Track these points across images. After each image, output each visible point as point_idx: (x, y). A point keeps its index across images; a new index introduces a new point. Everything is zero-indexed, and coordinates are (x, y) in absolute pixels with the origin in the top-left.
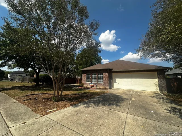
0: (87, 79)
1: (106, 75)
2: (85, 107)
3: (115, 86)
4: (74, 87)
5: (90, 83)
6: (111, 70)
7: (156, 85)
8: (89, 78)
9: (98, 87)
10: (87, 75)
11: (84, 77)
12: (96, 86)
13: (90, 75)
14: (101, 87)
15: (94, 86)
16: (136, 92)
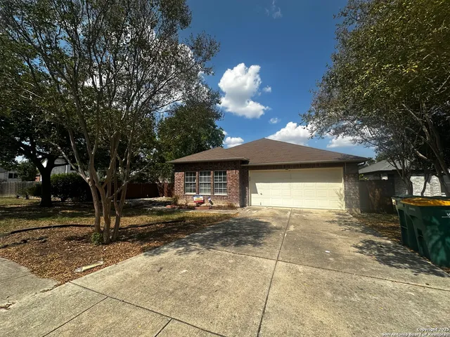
0: (186, 185)
1: (233, 174)
2: (180, 253)
3: (255, 200)
4: (154, 205)
5: (195, 194)
6: (246, 162)
7: (340, 195)
8: (191, 184)
9: (215, 205)
10: (187, 174)
11: (180, 180)
12: (210, 202)
13: (195, 175)
14: (221, 203)
15: (203, 203)
16: (300, 212)
